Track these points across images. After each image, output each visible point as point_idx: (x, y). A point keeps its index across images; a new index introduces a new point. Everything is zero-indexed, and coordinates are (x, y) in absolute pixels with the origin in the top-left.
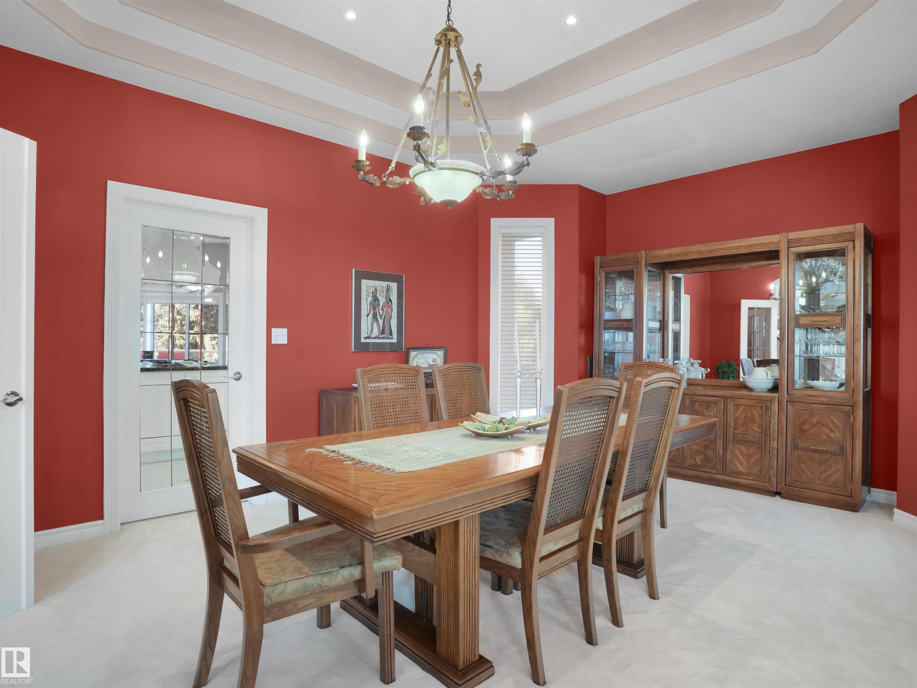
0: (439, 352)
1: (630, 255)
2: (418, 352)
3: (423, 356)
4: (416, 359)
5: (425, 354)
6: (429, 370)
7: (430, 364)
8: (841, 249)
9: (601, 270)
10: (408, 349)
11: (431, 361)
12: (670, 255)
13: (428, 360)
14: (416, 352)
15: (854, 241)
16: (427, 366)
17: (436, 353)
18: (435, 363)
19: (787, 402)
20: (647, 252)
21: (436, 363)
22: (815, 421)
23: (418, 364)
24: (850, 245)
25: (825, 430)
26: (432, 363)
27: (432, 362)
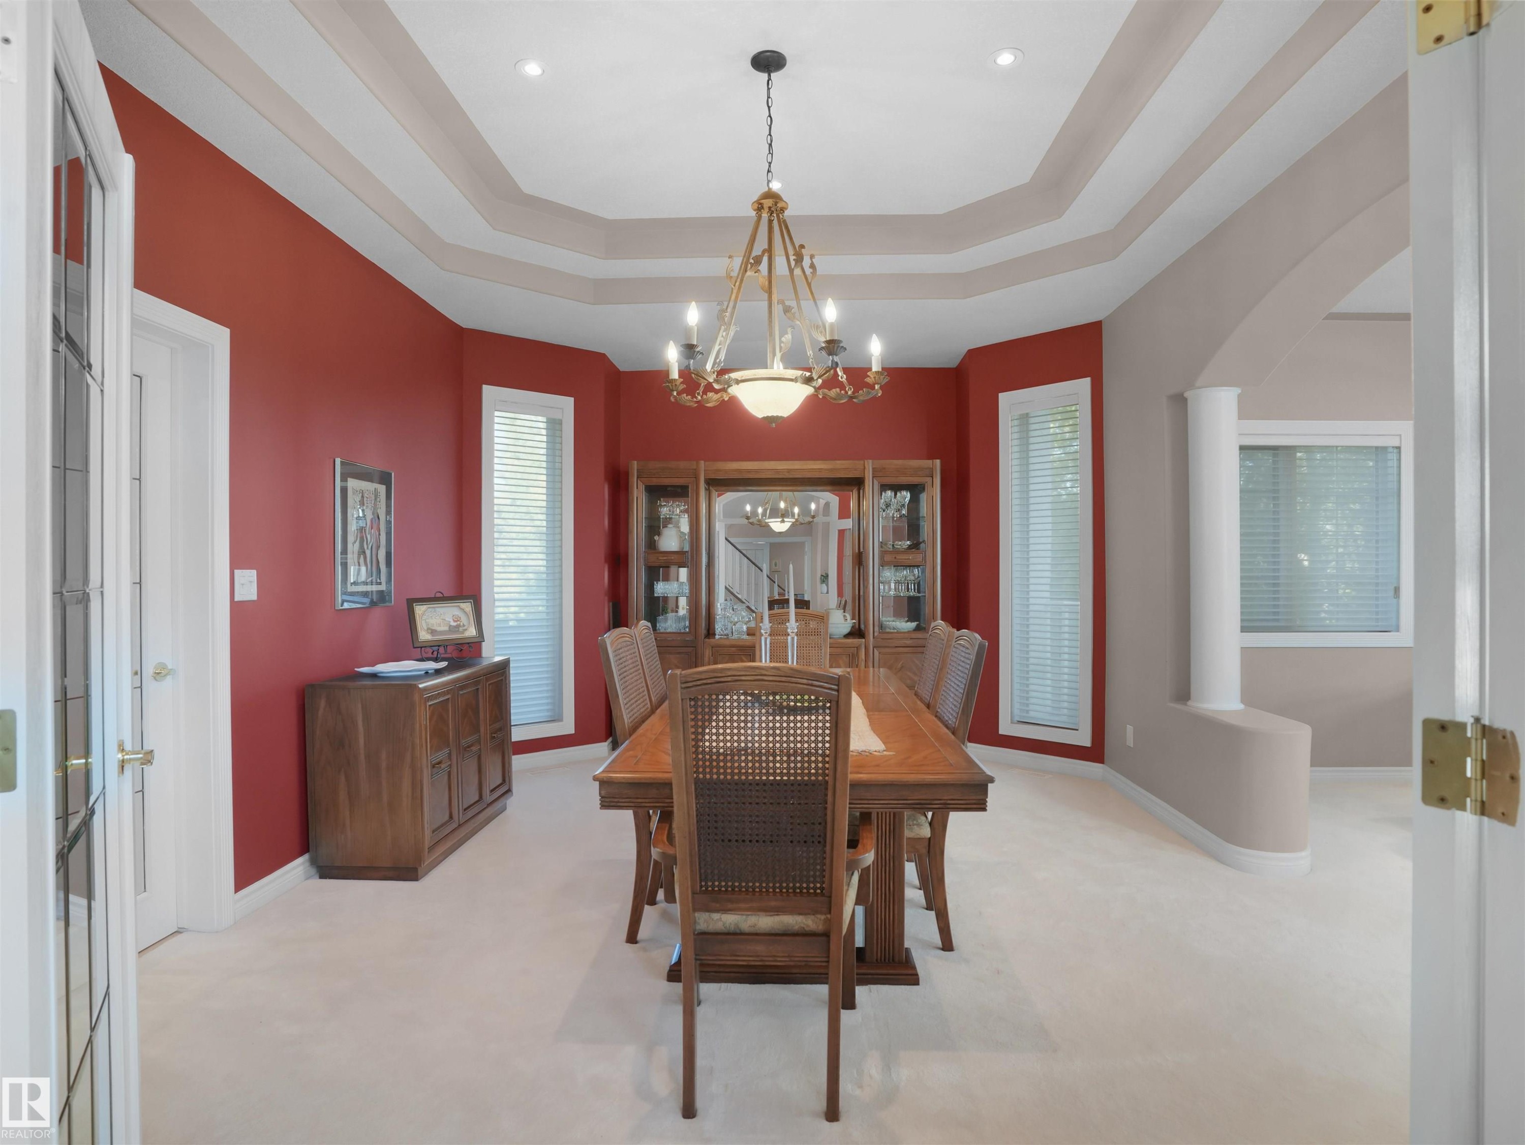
0: (464, 604)
1: (683, 464)
2: (429, 606)
3: (435, 611)
4: (425, 617)
5: (438, 609)
6: (449, 635)
7: (450, 626)
8: (921, 484)
9: (639, 481)
10: (411, 603)
11: (451, 620)
12: (739, 471)
13: (447, 619)
14: (425, 606)
15: (932, 477)
16: (446, 628)
17: (459, 606)
18: (459, 622)
19: (874, 648)
20: (707, 463)
21: (462, 624)
22: (899, 666)
23: (430, 626)
24: (929, 480)
25: (909, 674)
26: (455, 624)
27: (455, 621)
